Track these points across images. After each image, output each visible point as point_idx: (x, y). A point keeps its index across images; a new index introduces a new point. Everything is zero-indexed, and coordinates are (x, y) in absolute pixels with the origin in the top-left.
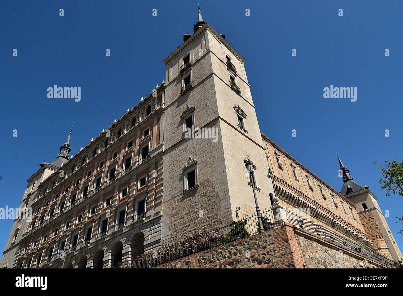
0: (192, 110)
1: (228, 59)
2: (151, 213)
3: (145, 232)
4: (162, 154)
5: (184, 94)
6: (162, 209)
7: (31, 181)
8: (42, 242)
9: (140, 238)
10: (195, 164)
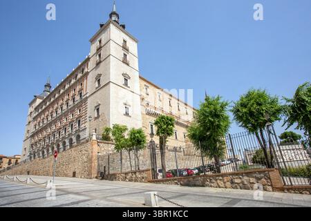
0: (100, 75)
1: (125, 41)
2: (82, 126)
3: (81, 134)
4: (87, 98)
5: (98, 64)
6: (87, 125)
7: (30, 104)
8: (41, 136)
9: (78, 137)
10: (99, 105)
